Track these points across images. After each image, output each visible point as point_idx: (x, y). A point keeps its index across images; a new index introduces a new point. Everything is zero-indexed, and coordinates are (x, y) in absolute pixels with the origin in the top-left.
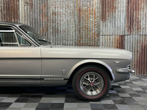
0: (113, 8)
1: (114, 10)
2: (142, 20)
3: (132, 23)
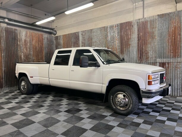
0: (128, 45)
1: (129, 46)
2: (149, 52)
3: (142, 54)
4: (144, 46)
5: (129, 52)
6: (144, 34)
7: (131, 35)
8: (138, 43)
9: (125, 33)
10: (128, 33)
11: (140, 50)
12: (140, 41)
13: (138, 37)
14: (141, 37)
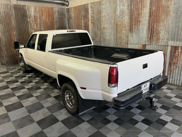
0: (138, 22)
1: (139, 24)
2: (161, 32)
3: (152, 34)
4: (155, 24)
5: (139, 30)
6: (157, 9)
7: (142, 10)
8: (149, 20)
9: (135, 7)
10: (139, 7)
11: (150, 29)
12: (152, 18)
13: (150, 13)
14: (153, 12)
